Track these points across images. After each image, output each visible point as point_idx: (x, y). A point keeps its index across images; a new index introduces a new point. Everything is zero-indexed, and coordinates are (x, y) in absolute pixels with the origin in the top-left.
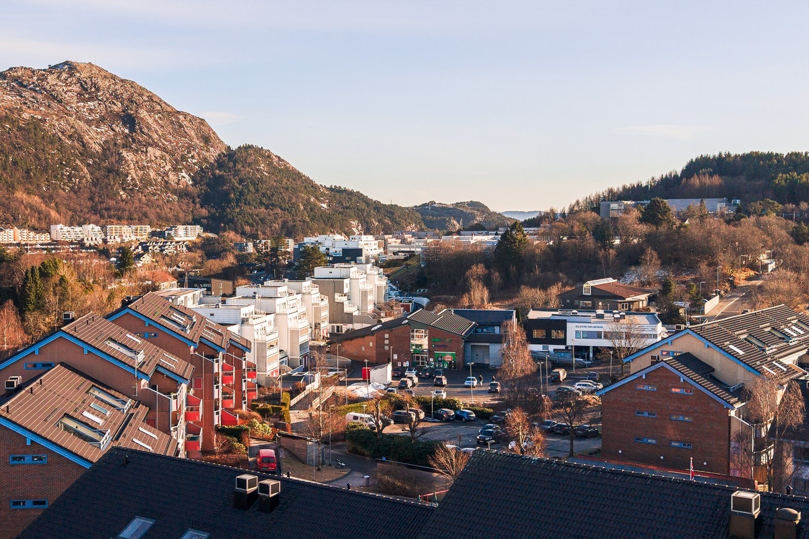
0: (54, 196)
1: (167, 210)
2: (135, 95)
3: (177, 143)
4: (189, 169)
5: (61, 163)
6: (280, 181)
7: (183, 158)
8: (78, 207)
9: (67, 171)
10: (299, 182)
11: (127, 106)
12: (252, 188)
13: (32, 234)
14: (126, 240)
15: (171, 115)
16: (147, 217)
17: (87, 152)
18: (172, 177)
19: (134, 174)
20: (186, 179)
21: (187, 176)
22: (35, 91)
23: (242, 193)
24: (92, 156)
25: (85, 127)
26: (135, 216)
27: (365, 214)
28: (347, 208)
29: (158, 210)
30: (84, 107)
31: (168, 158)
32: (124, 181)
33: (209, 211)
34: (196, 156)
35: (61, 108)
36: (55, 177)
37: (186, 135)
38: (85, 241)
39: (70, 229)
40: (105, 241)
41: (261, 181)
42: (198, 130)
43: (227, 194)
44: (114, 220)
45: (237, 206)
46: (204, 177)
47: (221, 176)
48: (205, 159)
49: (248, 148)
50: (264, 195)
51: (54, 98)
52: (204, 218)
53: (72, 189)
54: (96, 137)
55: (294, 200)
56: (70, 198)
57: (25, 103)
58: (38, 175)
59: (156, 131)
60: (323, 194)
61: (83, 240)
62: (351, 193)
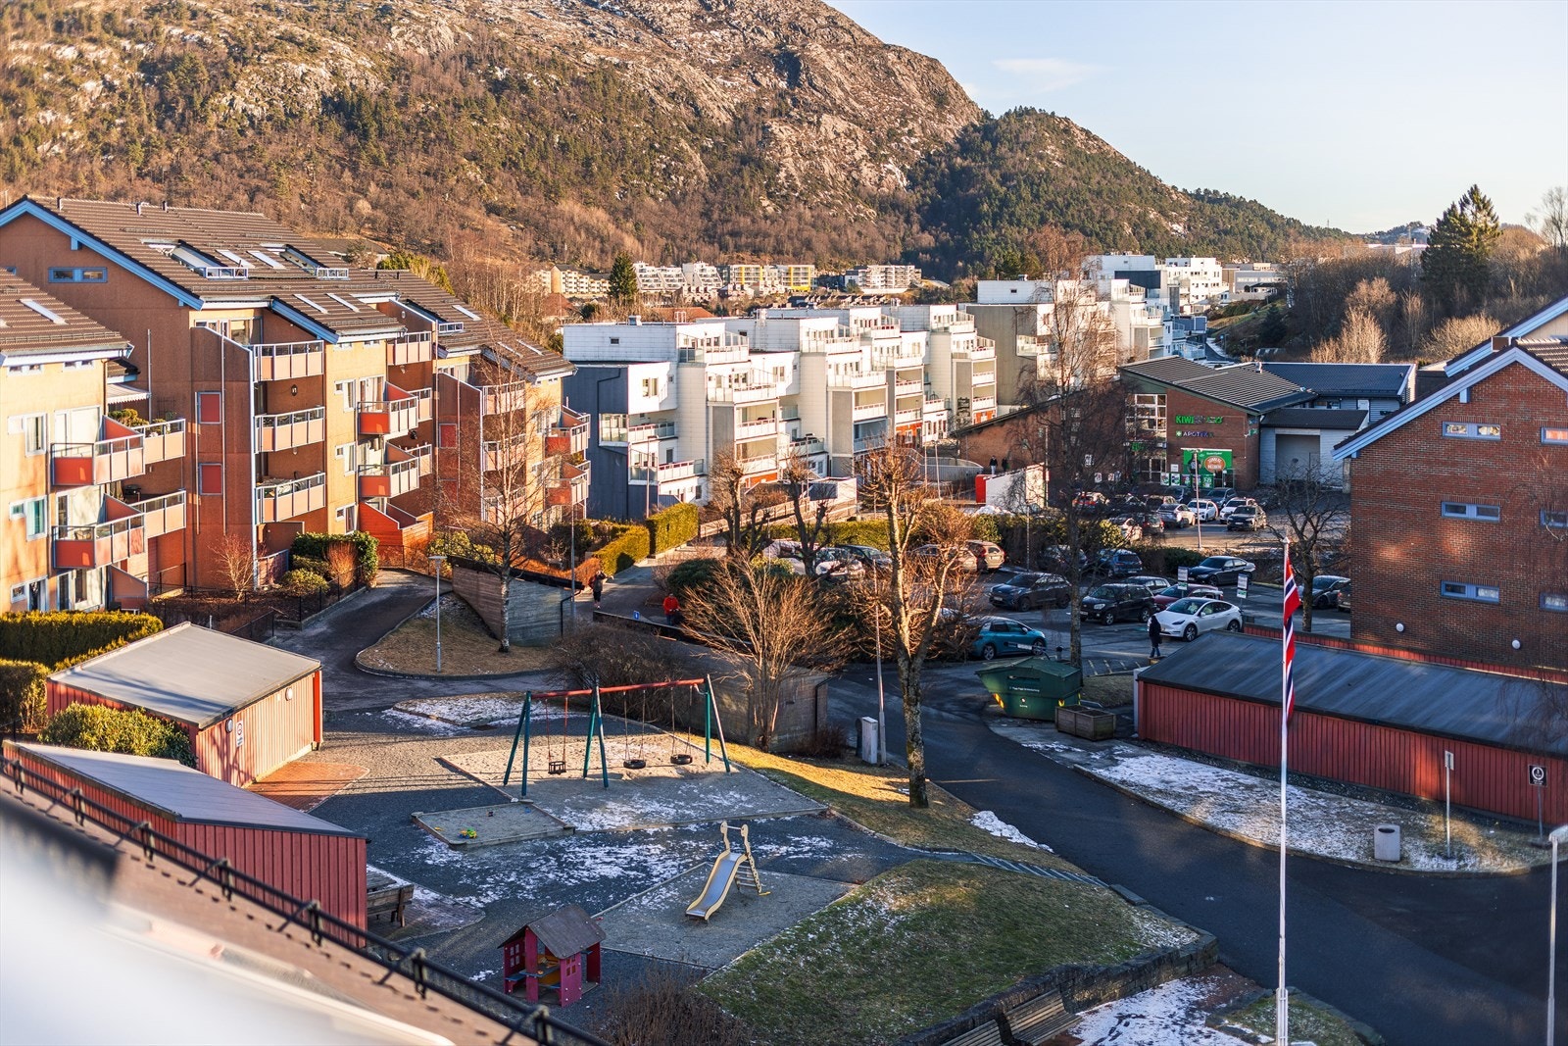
0: (635, 210)
1: (851, 234)
2: (802, 14)
3: (881, 106)
4: (902, 156)
5: (652, 147)
6: (1087, 180)
7: (892, 135)
8: (679, 231)
9: (662, 161)
10: (1128, 181)
11: (787, 38)
12: (1026, 193)
13: (586, 280)
14: (766, 293)
15: (874, 55)
16: (811, 249)
17: (703, 126)
18: (867, 172)
19: (791, 167)
20: (895, 176)
21: (897, 170)
22: (612, 12)
23: (1004, 202)
24: (712, 132)
25: (698, 75)
26: (788, 246)
27: (1265, 245)
28: (1226, 232)
29: (834, 235)
30: (703, 40)
31: (860, 136)
32: (772, 179)
33: (936, 238)
34: (918, 130)
35: (660, 43)
36: (640, 173)
37: (899, 90)
38: (685, 292)
39: (657, 271)
40: (723, 294)
41: (1046, 177)
42: (923, 82)
43: (973, 205)
44: (746, 255)
45: (994, 226)
46: (932, 171)
47: (965, 170)
48: (936, 137)
49: (1023, 113)
50: (1050, 205)
51: (648, 25)
52: (926, 251)
53: (670, 195)
54: (720, 99)
55: (1111, 217)
56: (666, 213)
57: (592, 36)
58: (607, 170)
59: (840, 84)
60: (1177, 206)
61: (680, 291)
62: (1239, 204)
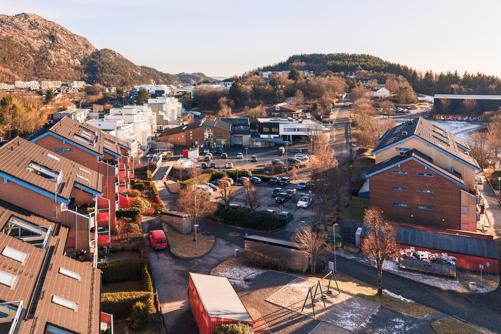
0: (17, 69)
1: (69, 75)
2: (55, 27)
3: (74, 47)
4: (79, 58)
5: (20, 55)
6: (120, 63)
7: (76, 53)
8: (28, 74)
9: (23, 58)
10: (128, 64)
11: (51, 32)
12: (107, 66)
13: (6, 85)
14: (50, 87)
15: (71, 37)
16: (60, 78)
17: (33, 51)
18: (71, 61)
19: (54, 60)
20: (78, 62)
21: (78, 61)
22: (9, 25)
23: (103, 68)
24: (35, 52)
25: (32, 40)
26: (55, 77)
27: (156, 77)
28: (149, 74)
29: (65, 75)
30: (31, 32)
31: (69, 54)
32: (50, 63)
33: (88, 75)
34: (82, 53)
35: (21, 32)
36: (18, 61)
37: (78, 44)
38: (31, 88)
39: (24, 83)
40: (40, 88)
41: (111, 63)
42: (83, 42)
43: (96, 68)
44: (45, 79)
45: (101, 73)
46: (86, 61)
47: (93, 61)
48: (86, 54)
49: (105, 50)
50: (113, 69)
51: (18, 28)
52: (86, 78)
53: (25, 66)
54: (37, 45)
55: (126, 71)
56: (25, 70)
57: (4, 30)
58: (9, 60)
59: (64, 42)
60: (138, 69)
61: (30, 87)
62: (150, 69)
